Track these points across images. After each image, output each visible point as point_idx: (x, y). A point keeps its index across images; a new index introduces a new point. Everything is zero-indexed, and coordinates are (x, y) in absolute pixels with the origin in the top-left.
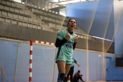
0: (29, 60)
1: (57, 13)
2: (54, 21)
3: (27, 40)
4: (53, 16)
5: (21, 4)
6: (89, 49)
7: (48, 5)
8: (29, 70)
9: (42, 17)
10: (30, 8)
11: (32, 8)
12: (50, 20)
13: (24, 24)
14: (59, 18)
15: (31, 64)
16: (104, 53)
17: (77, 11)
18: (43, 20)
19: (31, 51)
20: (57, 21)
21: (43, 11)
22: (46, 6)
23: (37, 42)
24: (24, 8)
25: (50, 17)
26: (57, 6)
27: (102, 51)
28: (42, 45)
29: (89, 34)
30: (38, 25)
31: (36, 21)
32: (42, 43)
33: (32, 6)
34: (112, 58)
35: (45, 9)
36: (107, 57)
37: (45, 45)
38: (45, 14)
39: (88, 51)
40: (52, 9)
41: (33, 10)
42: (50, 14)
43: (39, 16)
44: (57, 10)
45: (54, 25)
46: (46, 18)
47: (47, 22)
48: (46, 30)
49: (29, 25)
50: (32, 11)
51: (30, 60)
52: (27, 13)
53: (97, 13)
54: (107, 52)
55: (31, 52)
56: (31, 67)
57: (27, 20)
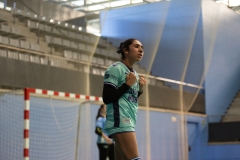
0: (22, 132)
1: (80, 29)
2: (74, 46)
3: (16, 89)
4: (72, 35)
5: (4, 10)
6: (151, 106)
7: (62, 12)
8: (22, 153)
9: (48, 38)
10: (23, 19)
11: (27, 18)
12: (67, 43)
13: (11, 55)
14: (86, 39)
15: (27, 140)
16: (182, 113)
17: (123, 24)
18: (50, 45)
19: (26, 112)
20: (82, 47)
21: (51, 25)
22: (57, 14)
23: (39, 91)
24: (10, 18)
25: (67, 38)
26: (81, 14)
27: (177, 109)
28: (50, 98)
29: (151, 74)
30: (41, 56)
31: (35, 47)
32: (51, 93)
33: (28, 14)
34: (201, 123)
35: (56, 21)
36: (189, 122)
37: (56, 97)
38: (55, 31)
39: (148, 109)
40: (71, 22)
41: (29, 23)
42: (65, 32)
43: (44, 37)
44: (81, 21)
45: (75, 56)
46: (58, 41)
47: (59, 49)
48: (58, 65)
49: (21, 57)
50: (26, 26)
51: (25, 131)
52: (17, 29)
53: (167, 28)
54: (190, 111)
55: (26, 115)
56: (27, 147)
57: (17, 45)
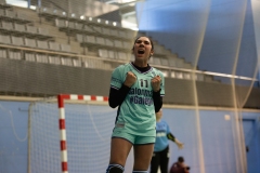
0: (59, 144)
1: (115, 24)
2: (109, 43)
3: (48, 96)
4: (106, 32)
5: (28, 9)
6: (200, 105)
7: (93, 7)
8: (60, 167)
9: (80, 37)
10: (50, 18)
11: (55, 16)
12: (101, 41)
13: (39, 59)
14: (122, 34)
15: (65, 152)
16: (236, 109)
17: (162, 15)
18: (82, 45)
19: (61, 121)
20: (118, 44)
21: (82, 22)
22: (88, 9)
23: (74, 97)
24: (36, 18)
25: (101, 36)
26: (115, 8)
27: (231, 106)
28: (86, 103)
29: (198, 69)
30: (73, 58)
31: (66, 48)
32: (87, 98)
33: (56, 12)
34: (257, 120)
35: (87, 18)
36: (244, 120)
37: (93, 102)
38: (87, 29)
39: (197, 108)
40: (104, 17)
41: (57, 21)
42: (98, 29)
43: (75, 36)
44: (115, 16)
45: (111, 54)
46: (91, 40)
47: (93, 48)
48: (93, 67)
49: (51, 60)
50: (54, 25)
51: (62, 143)
52: (44, 30)
53: (212, 15)
54: (244, 107)
55: (61, 124)
56: (66, 160)
57: (46, 47)
